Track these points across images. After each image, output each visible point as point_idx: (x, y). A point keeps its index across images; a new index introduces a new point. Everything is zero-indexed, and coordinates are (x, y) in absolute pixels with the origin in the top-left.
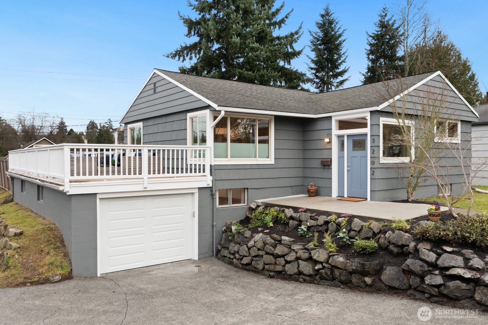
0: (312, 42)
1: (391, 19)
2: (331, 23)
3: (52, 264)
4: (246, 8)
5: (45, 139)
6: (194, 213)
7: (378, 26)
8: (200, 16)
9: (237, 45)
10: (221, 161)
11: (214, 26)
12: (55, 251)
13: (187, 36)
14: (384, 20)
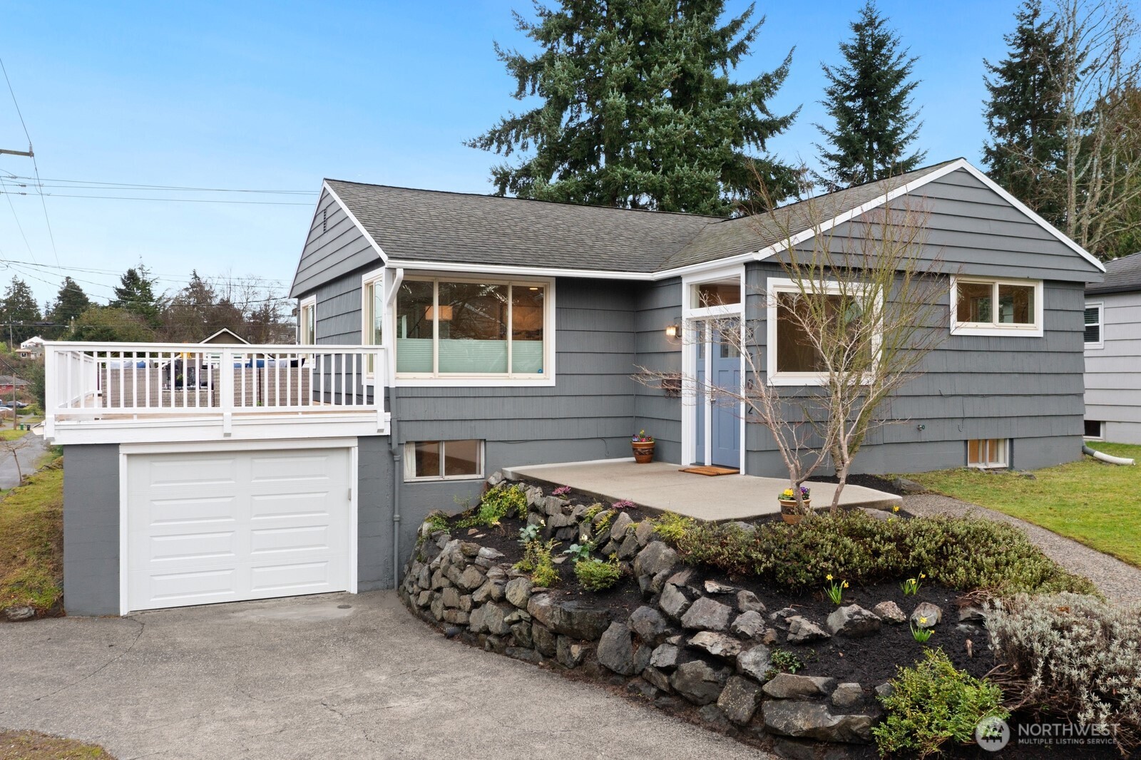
0: (831, 93)
1: (1049, 24)
2: (880, 44)
3: (20, 583)
4: (646, 24)
5: (227, 333)
6: (350, 490)
7: (1014, 44)
8: (544, 51)
9: (618, 111)
10: (415, 378)
11: (570, 72)
12: (38, 559)
13: (516, 96)
14: (1030, 27)
